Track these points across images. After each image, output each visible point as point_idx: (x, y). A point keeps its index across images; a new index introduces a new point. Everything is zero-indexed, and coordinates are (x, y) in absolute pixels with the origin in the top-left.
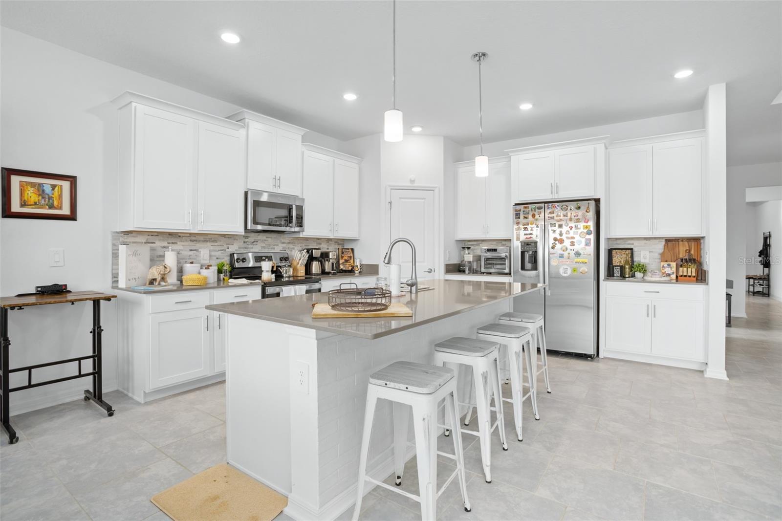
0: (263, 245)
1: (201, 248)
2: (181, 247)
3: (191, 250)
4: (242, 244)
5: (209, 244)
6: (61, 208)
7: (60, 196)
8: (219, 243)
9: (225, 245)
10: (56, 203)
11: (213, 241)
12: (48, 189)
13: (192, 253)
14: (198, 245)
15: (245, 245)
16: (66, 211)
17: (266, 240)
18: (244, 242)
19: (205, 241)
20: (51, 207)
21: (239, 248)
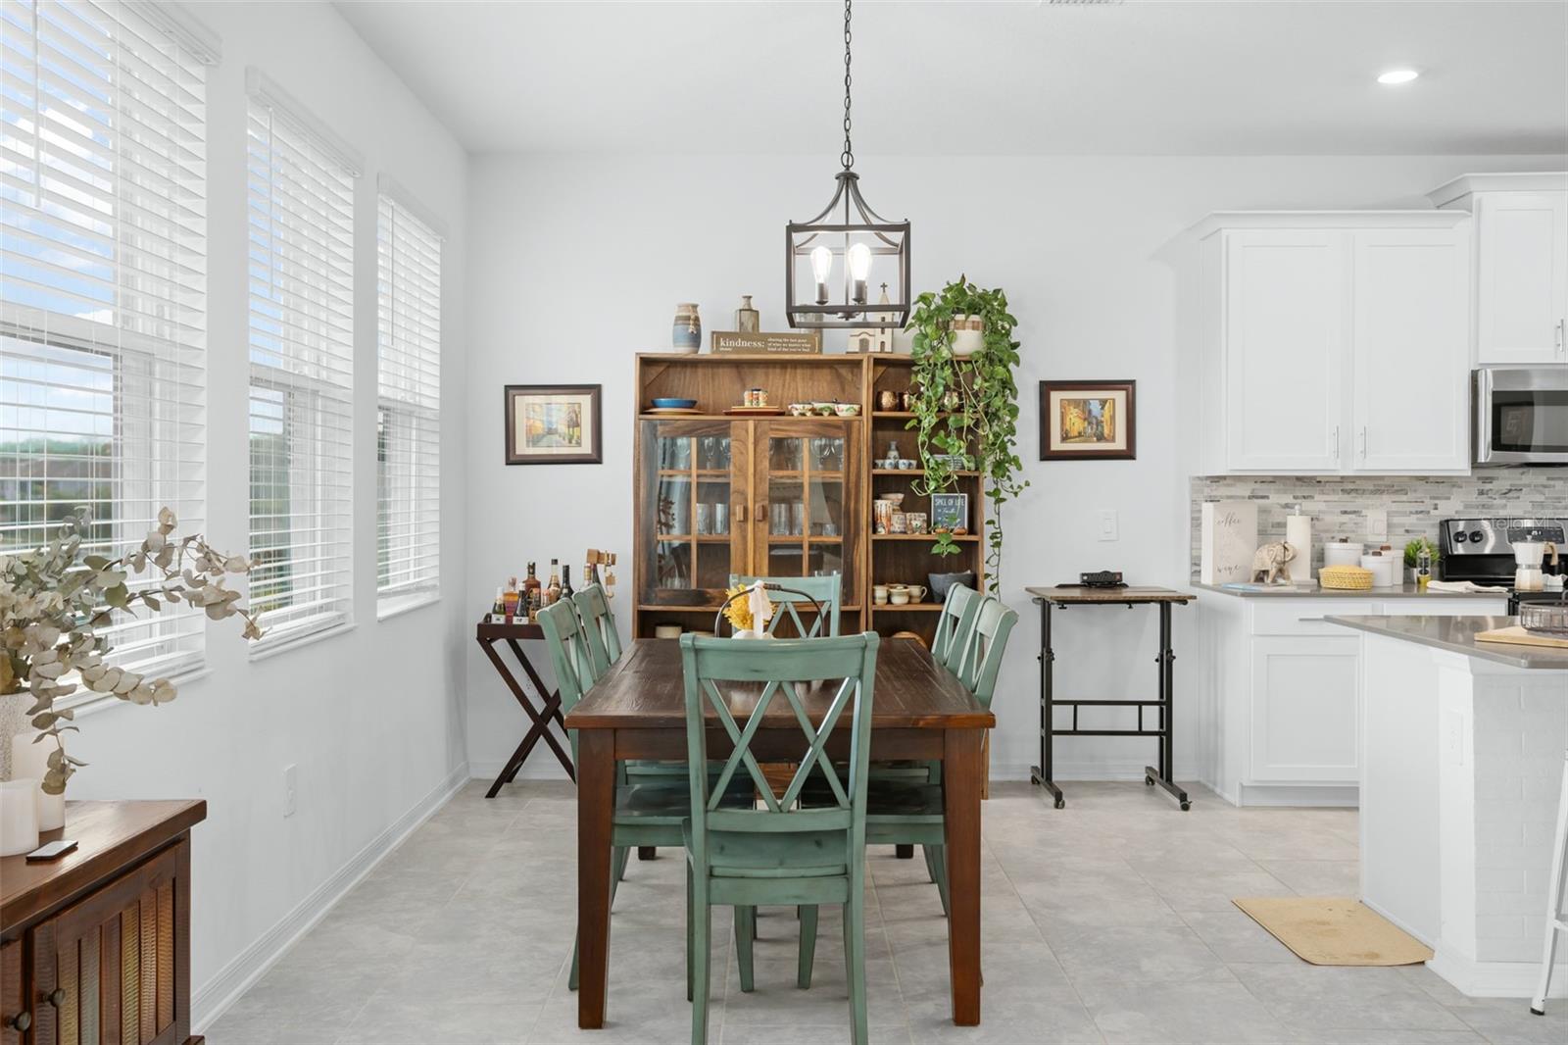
0: (1539, 498)
1: (1367, 507)
2: (1322, 506)
3: (1345, 512)
4: (1473, 498)
5: (1385, 498)
6: (1113, 440)
7: (1113, 418)
8: (1411, 496)
9: (1427, 501)
10: (1106, 432)
11: (1397, 492)
12: (1095, 407)
13: (1346, 518)
14: (1359, 502)
15: (1484, 499)
16: (1120, 444)
17: (1545, 486)
18: (1481, 493)
19: (1378, 491)
20: (1100, 438)
21: (1467, 506)
